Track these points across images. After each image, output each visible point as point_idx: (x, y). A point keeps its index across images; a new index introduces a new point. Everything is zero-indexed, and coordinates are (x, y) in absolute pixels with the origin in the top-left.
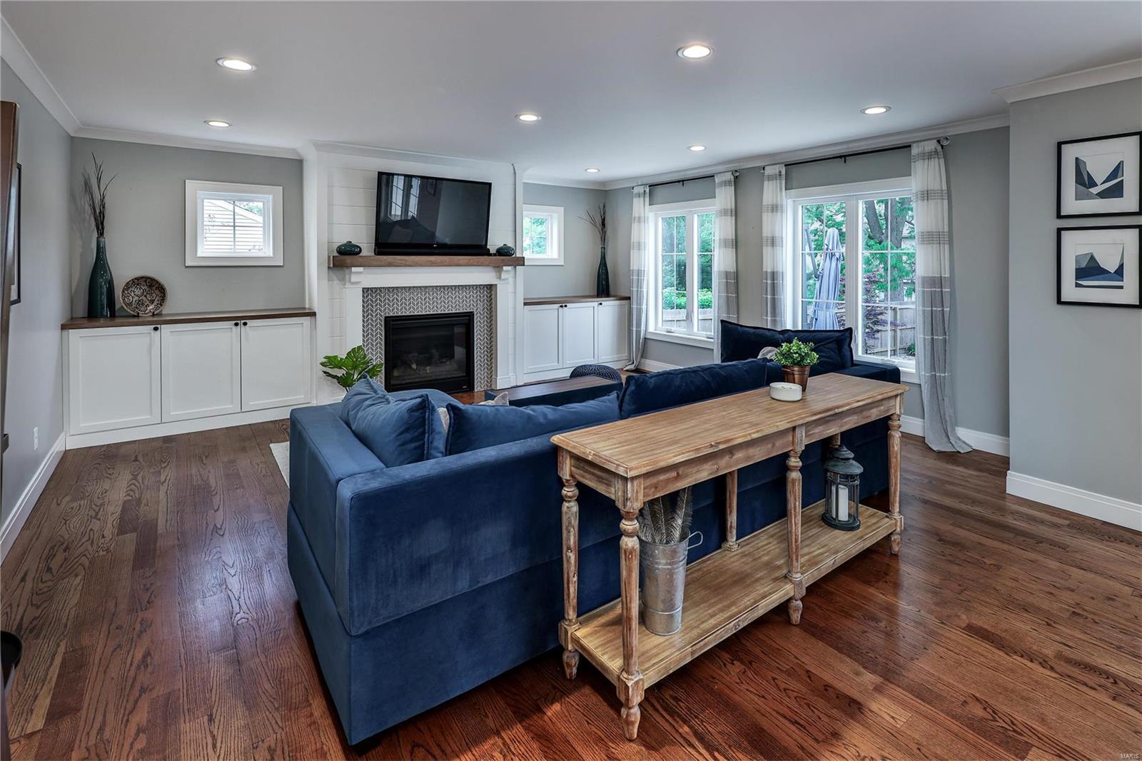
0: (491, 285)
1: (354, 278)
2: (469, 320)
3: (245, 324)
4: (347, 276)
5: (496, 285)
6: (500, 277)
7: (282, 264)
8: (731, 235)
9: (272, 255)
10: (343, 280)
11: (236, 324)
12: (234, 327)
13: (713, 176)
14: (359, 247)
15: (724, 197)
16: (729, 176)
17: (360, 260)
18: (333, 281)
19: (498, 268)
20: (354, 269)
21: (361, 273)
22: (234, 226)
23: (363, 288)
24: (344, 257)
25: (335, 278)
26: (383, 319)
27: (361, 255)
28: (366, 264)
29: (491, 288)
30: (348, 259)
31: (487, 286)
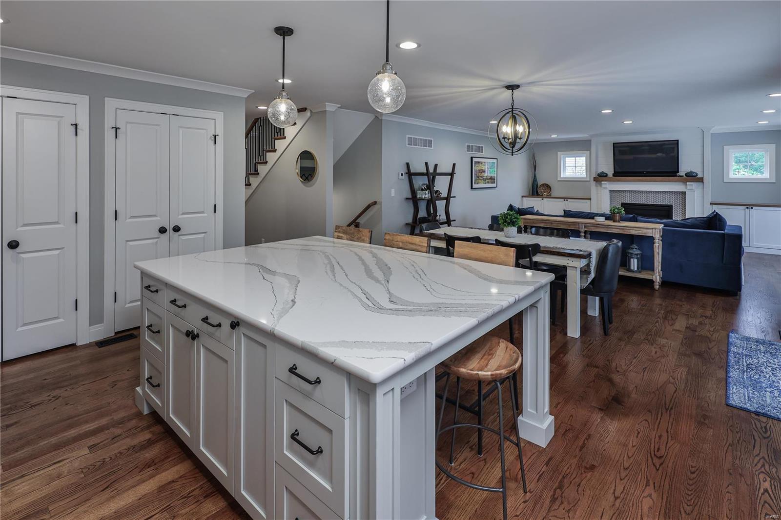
1: (605, 186)
2: (670, 208)
6: (686, 188)
7: (589, 180)
9: (585, 177)
10: (600, 186)
12: (564, 201)
17: (608, 179)
19: (685, 183)
20: (602, 182)
21: (608, 184)
23: (610, 191)
24: (601, 177)
26: (621, 203)
29: (684, 193)
31: (682, 192)
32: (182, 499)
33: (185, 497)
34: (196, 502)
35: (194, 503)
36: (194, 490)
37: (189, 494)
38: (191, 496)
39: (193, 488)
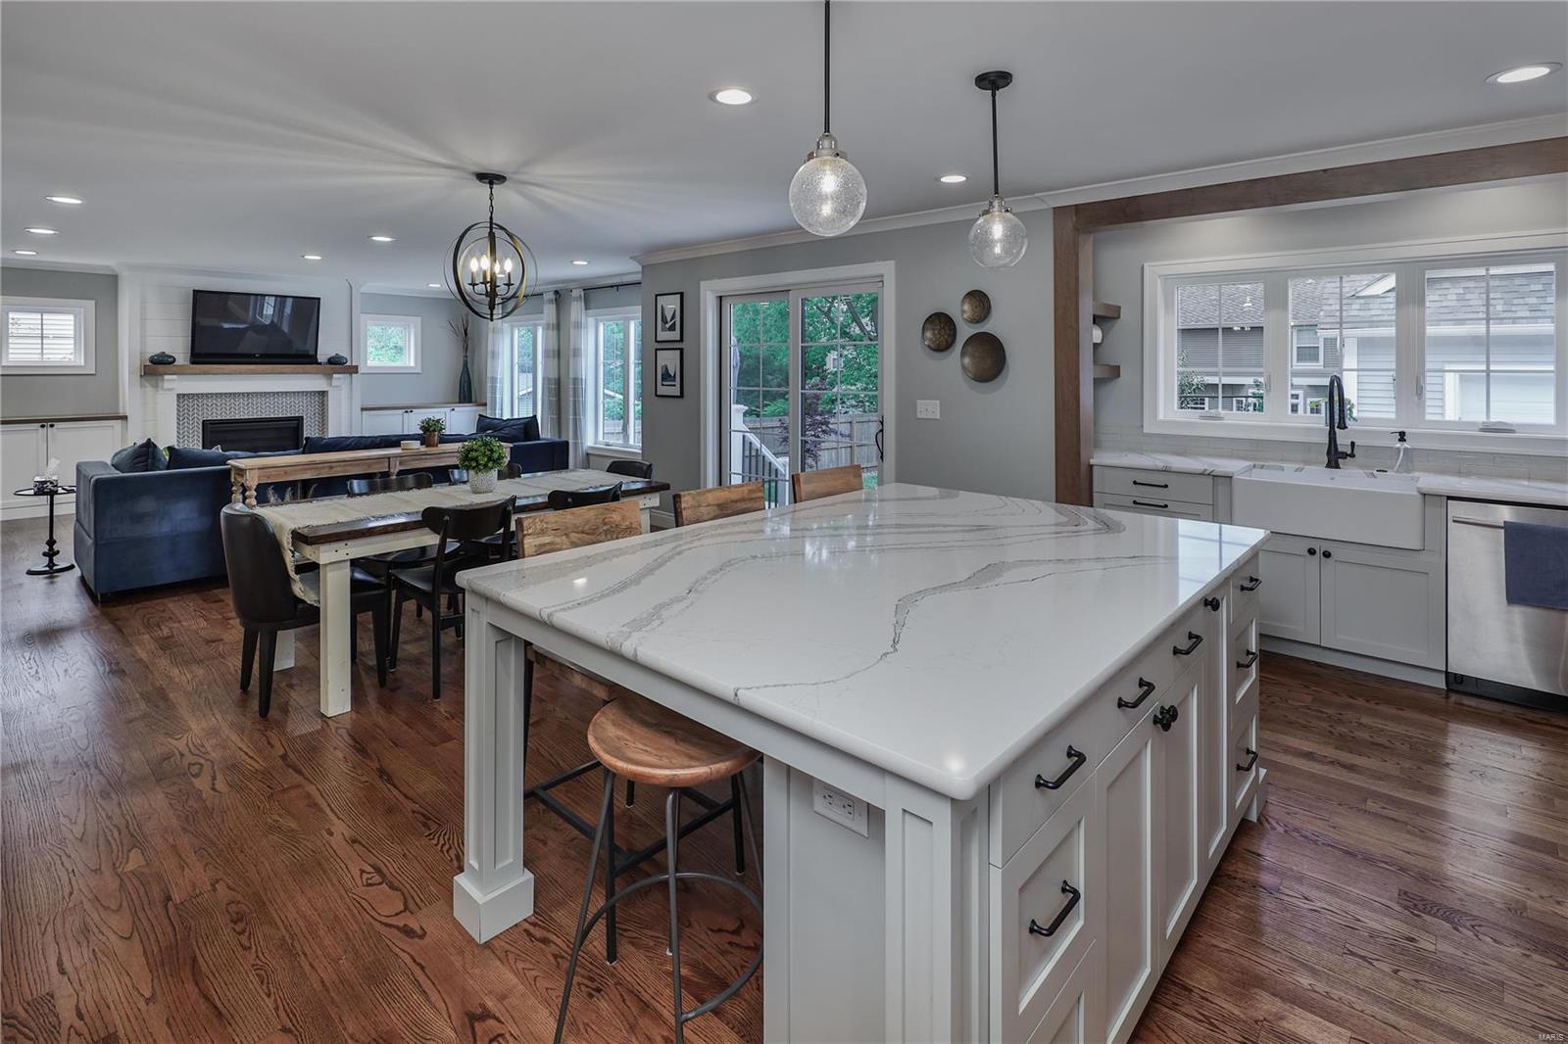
0: (324, 392)
1: (166, 385)
2: (298, 424)
3: (52, 426)
4: (160, 384)
5: (327, 392)
6: (330, 384)
7: (93, 372)
8: (553, 346)
9: (83, 364)
10: (156, 386)
11: (43, 426)
12: (40, 429)
13: (542, 294)
14: (172, 357)
15: (549, 311)
16: (552, 296)
17: (174, 368)
18: (145, 387)
19: (329, 376)
20: (166, 377)
21: (174, 380)
22: (42, 337)
23: (178, 395)
24: (158, 366)
25: (147, 384)
26: (200, 423)
27: (176, 363)
28: (181, 372)
29: (323, 394)
30: (161, 368)
31: (319, 392)
32: (1218, 1028)
33: (1211, 1024)
34: (1207, 1000)
35: (1211, 1002)
36: (1187, 1016)
37: (1201, 1021)
38: (1203, 1015)
39: (1185, 1019)
